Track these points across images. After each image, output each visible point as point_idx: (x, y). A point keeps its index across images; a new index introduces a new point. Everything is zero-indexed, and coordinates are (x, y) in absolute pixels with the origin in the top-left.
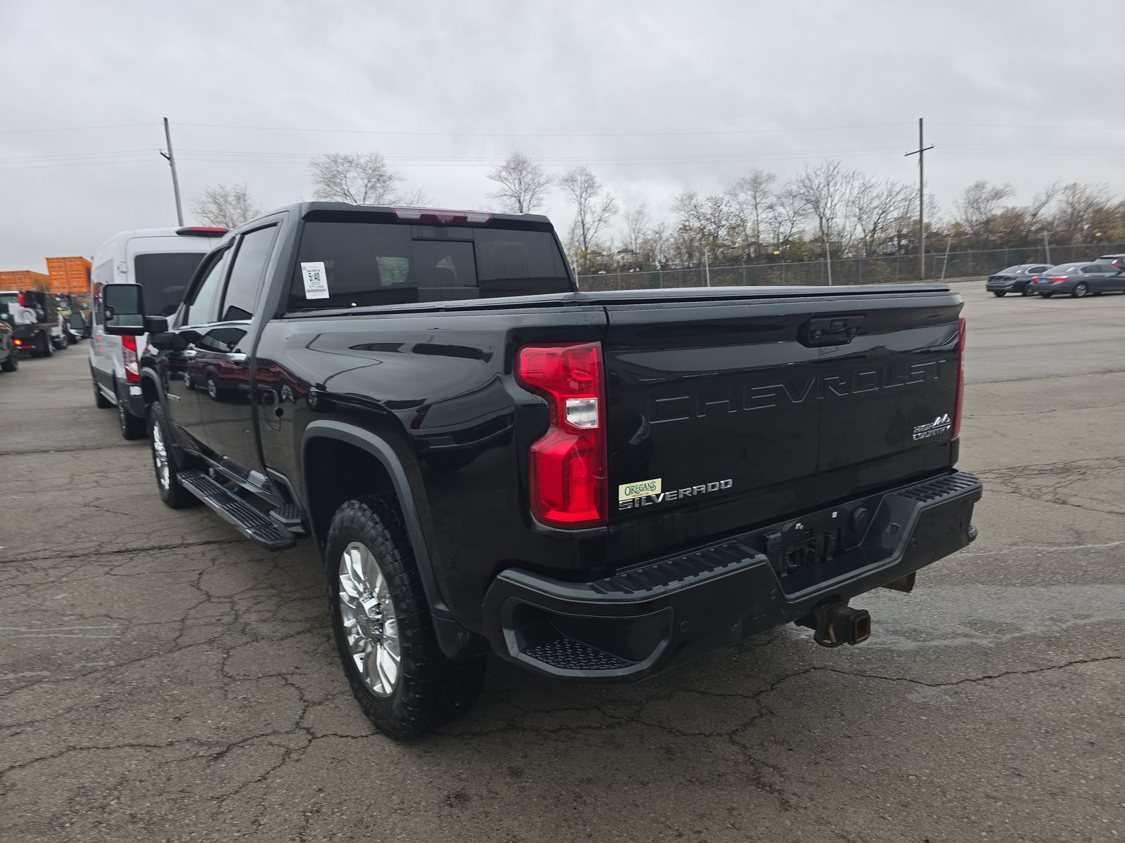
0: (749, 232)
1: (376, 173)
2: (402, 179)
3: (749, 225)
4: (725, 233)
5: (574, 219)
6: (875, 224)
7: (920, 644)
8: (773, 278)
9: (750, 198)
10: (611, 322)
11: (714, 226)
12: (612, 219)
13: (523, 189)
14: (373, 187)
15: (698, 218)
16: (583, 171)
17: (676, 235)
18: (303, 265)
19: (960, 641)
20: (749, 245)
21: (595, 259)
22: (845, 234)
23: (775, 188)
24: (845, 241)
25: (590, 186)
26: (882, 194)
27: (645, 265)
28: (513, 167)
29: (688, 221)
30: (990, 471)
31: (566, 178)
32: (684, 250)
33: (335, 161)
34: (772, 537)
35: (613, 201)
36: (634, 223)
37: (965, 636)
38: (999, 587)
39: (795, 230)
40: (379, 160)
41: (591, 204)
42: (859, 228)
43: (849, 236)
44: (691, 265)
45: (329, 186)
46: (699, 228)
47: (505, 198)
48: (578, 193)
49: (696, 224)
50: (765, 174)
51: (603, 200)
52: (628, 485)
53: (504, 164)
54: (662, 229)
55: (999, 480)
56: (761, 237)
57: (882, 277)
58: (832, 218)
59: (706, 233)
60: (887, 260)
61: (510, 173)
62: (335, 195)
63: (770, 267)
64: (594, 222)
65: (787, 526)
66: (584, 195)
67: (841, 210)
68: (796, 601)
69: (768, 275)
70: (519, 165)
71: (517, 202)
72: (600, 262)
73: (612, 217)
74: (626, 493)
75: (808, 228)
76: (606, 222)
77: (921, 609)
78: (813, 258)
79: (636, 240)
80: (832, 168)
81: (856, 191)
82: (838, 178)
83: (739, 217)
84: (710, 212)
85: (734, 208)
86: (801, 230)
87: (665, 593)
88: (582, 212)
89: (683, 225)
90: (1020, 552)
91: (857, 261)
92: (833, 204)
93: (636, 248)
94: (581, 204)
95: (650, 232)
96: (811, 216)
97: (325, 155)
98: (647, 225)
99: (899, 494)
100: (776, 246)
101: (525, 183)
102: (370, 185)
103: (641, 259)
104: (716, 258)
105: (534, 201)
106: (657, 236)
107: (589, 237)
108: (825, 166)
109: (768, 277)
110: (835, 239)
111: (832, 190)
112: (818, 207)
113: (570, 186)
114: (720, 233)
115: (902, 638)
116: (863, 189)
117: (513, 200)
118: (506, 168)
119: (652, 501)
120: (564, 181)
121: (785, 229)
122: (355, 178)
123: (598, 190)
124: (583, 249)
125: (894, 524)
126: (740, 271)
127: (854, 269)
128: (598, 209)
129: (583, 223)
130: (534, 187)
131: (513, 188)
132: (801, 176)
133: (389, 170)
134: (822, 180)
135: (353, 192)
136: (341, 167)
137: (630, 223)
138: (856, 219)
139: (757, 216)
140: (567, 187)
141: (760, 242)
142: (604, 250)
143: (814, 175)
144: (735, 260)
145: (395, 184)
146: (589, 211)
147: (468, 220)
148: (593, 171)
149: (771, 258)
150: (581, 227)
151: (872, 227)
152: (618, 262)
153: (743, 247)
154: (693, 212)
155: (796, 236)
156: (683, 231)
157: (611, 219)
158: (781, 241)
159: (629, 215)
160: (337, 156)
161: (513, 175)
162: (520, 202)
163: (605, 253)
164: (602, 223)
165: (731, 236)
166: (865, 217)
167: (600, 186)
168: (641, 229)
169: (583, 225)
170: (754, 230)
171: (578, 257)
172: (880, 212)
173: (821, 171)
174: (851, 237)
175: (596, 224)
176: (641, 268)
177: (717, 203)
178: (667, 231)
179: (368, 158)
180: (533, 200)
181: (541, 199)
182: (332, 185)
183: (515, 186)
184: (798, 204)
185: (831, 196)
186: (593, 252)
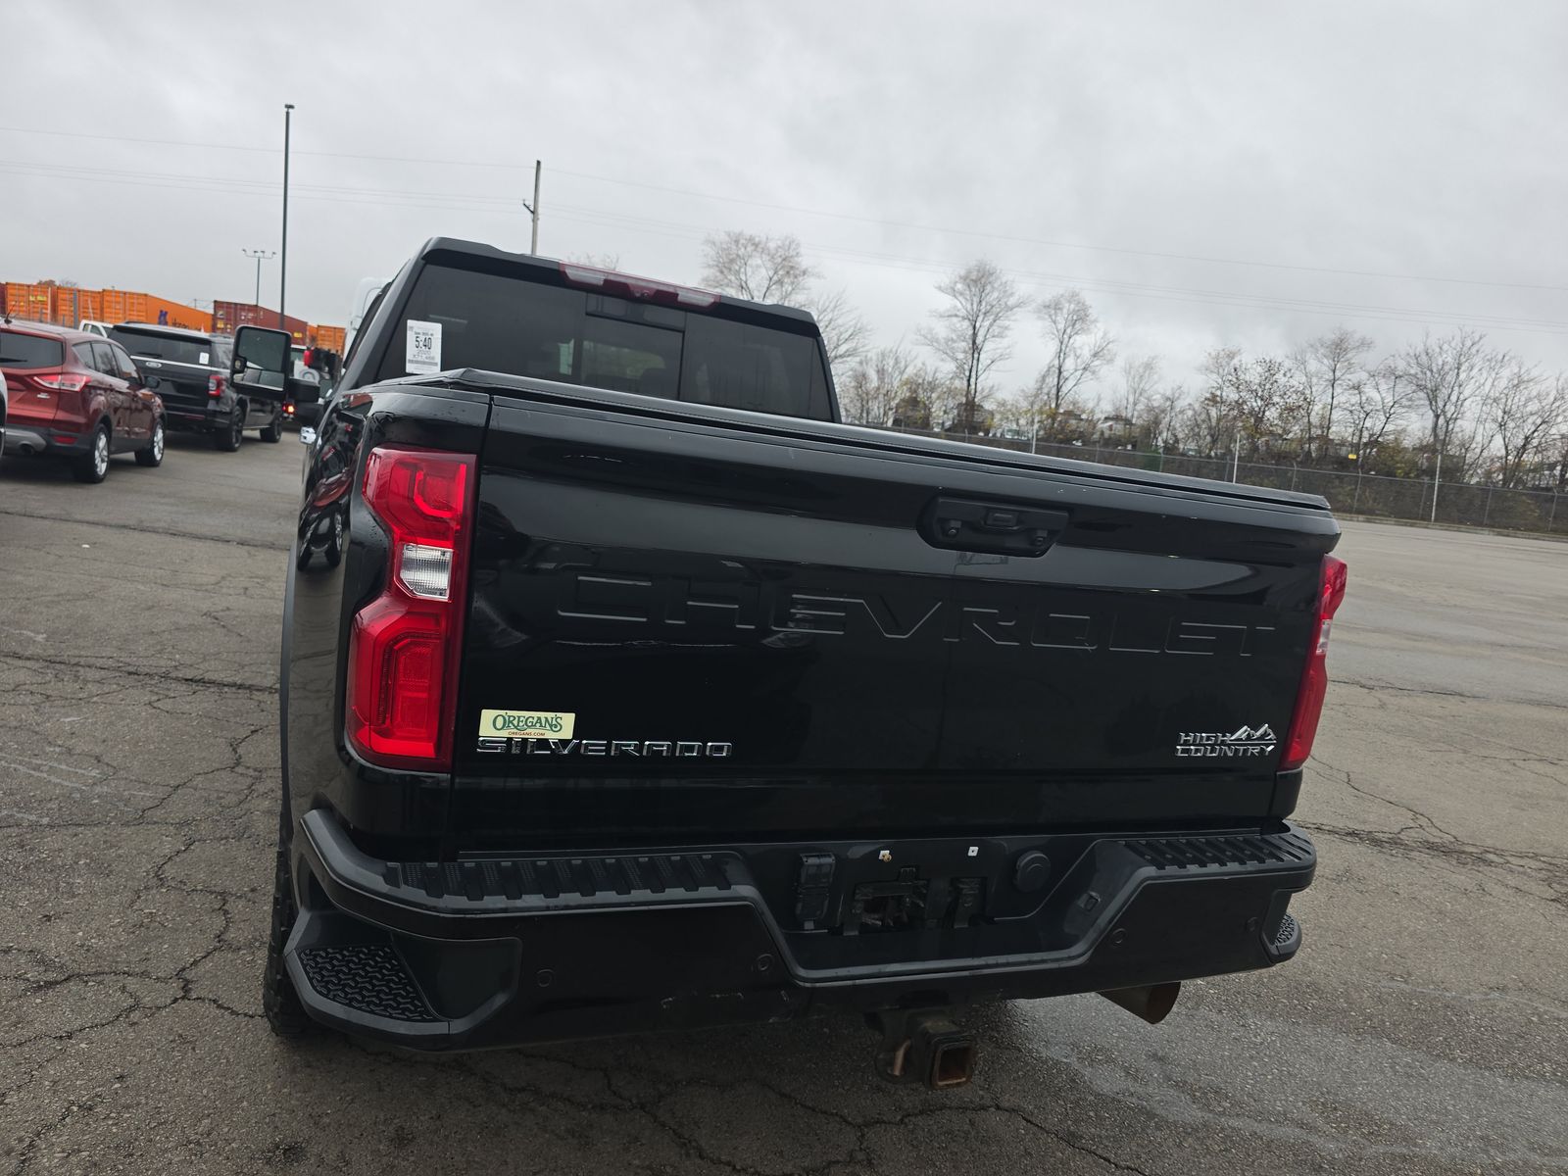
0: (1315, 419)
1: (786, 263)
2: (819, 276)
3: (1317, 408)
4: (1276, 415)
5: (1048, 362)
6: (1526, 438)
7: (1208, 1116)
8: (1340, 494)
9: (1325, 368)
10: (493, 424)
11: (1259, 403)
12: (1104, 370)
13: (983, 310)
14: (780, 282)
15: (1238, 388)
16: (1073, 297)
17: (1197, 406)
18: (410, 323)
19: (1290, 1132)
20: (1311, 439)
21: (1066, 422)
22: (1473, 446)
23: (1372, 359)
24: (1470, 457)
25: (1080, 318)
26: (1548, 394)
27: (1142, 442)
28: (974, 278)
29: (1220, 388)
30: (1535, 857)
31: (1047, 304)
32: (1204, 432)
33: (737, 242)
34: (812, 861)
35: (1110, 346)
36: (1136, 379)
37: (1301, 1125)
38: (1421, 1056)
39: (1389, 427)
40: (793, 246)
41: (1077, 345)
42: (1498, 441)
43: (1478, 451)
44: (1213, 454)
45: (722, 272)
46: (1236, 402)
47: (955, 320)
48: (1061, 326)
49: (1231, 395)
50: (1357, 336)
51: (1096, 342)
52: (503, 712)
53: (963, 273)
54: (1177, 395)
55: (1543, 875)
56: (1333, 429)
57: (1523, 522)
58: (1456, 419)
59: (1246, 412)
60: (1537, 496)
61: (969, 286)
62: (727, 286)
63: (1338, 477)
64: (1076, 370)
65: (858, 850)
66: (1068, 331)
67: (1472, 408)
68: (818, 985)
69: (1333, 488)
70: (983, 276)
71: (971, 328)
72: (1074, 427)
73: (1105, 367)
74: (492, 725)
75: (1414, 427)
76: (1094, 373)
77: (1252, 1057)
78: (1412, 475)
79: (1135, 404)
80: (1468, 343)
81: (1503, 383)
82: (1477, 360)
83: (1304, 394)
84: (1257, 381)
85: (1298, 380)
86: (1399, 428)
87: (505, 910)
88: (1061, 354)
89: (1212, 393)
90: (1501, 1004)
91: (1484, 489)
92: (1462, 398)
93: (1133, 416)
94: (1062, 343)
95: (1158, 396)
96: (1422, 410)
97: (725, 232)
98: (1156, 387)
99: (1127, 845)
100: (1356, 447)
101: (987, 303)
102: (775, 278)
103: (1136, 432)
104: (1255, 449)
105: (995, 330)
106: (1168, 403)
107: (1064, 390)
108: (1458, 339)
109: (1332, 491)
110: (1453, 450)
111: (1463, 376)
112: (1435, 397)
113: (1050, 316)
114: (1267, 413)
115: (1185, 1098)
116: (1516, 382)
117: (966, 323)
118: (965, 279)
119: (550, 748)
120: (1045, 307)
121: (1374, 424)
122: (758, 266)
123: (1092, 326)
124: (1053, 406)
125: (1094, 894)
126: (1289, 475)
127: (1477, 502)
128: (1086, 353)
129: (1060, 369)
130: (998, 310)
131: (969, 307)
132: (1416, 348)
133: (804, 262)
134: (1449, 359)
135: (751, 285)
136: (743, 250)
137: (1130, 379)
138: (1495, 426)
139: (1333, 398)
140: (1047, 317)
141: (1331, 437)
142: (1084, 412)
143: (1438, 350)
144: (1282, 457)
145: (809, 282)
146: (1072, 355)
147: (680, 298)
148: (1088, 298)
149: (1343, 463)
150: (1056, 375)
151: (1520, 442)
152: (1102, 433)
153: (1301, 441)
154: (1230, 378)
155: (1392, 437)
156: (1211, 403)
157: (1102, 370)
158: (1364, 440)
159: (1130, 367)
160: (740, 234)
161: (973, 289)
162: (974, 328)
163: (1084, 416)
164: (1087, 373)
165: (1286, 421)
166: (1511, 425)
167: (1095, 321)
168: (1145, 391)
169: (1060, 373)
170: (1323, 417)
171: (1044, 416)
172: (1539, 421)
173: (1449, 345)
174: (1482, 452)
175: (1080, 372)
176: (1134, 446)
177: (1271, 369)
178: (1184, 399)
179: (779, 243)
180: (994, 327)
181: (1006, 328)
182: (726, 271)
183: (972, 304)
184: (1403, 388)
185: (1460, 386)
186: (1069, 414)
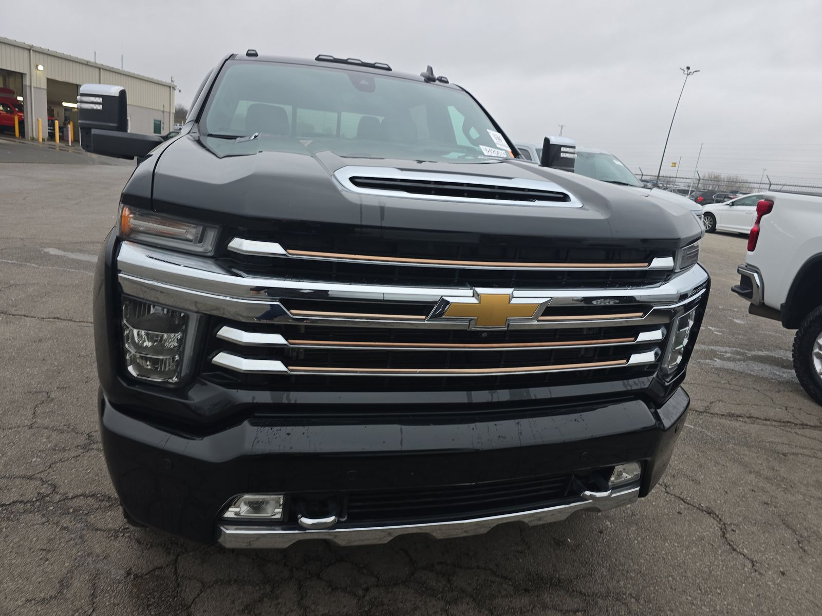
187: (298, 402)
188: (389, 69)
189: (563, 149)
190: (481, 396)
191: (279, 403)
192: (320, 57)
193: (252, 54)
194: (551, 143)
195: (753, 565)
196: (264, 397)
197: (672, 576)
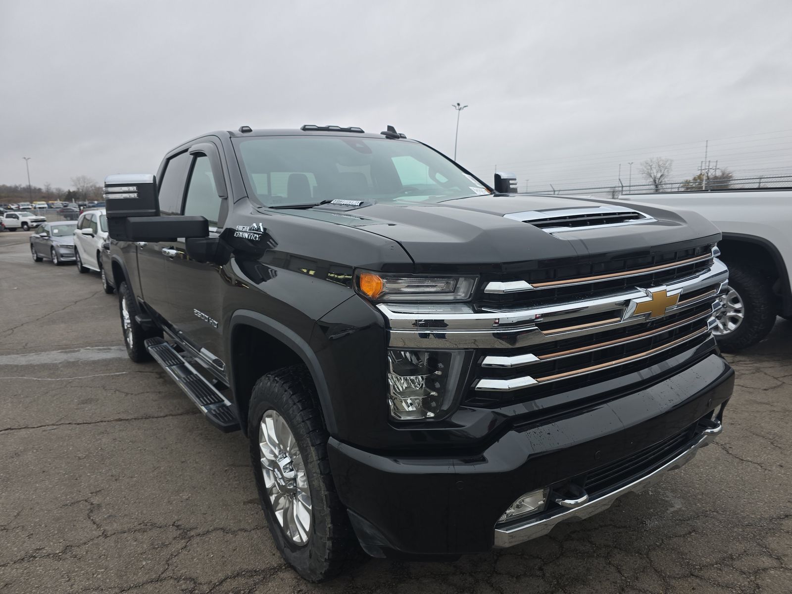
187: (544, 407)
188: (362, 132)
189: (511, 182)
190: (646, 373)
191: (533, 411)
192: (307, 127)
193: (246, 130)
194: (502, 178)
195: (762, 467)
196: (520, 409)
197: (723, 489)
